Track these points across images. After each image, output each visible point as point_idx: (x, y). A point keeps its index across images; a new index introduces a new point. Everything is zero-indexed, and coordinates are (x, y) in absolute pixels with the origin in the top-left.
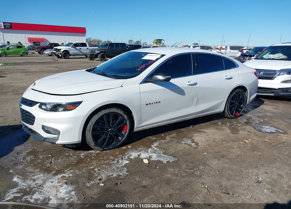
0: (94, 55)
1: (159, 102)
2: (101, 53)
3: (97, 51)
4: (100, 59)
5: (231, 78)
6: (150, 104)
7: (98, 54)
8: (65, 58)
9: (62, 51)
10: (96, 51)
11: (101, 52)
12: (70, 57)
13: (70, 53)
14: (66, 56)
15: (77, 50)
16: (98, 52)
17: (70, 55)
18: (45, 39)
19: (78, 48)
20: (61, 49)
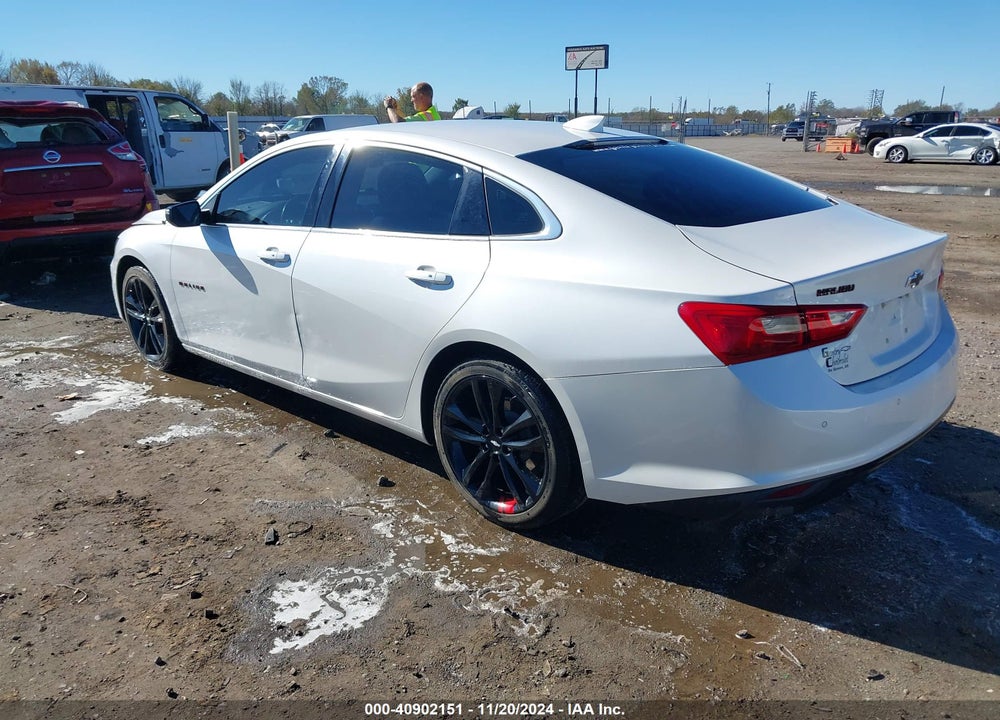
1: (203, 288)
5: (448, 283)
6: (186, 284)
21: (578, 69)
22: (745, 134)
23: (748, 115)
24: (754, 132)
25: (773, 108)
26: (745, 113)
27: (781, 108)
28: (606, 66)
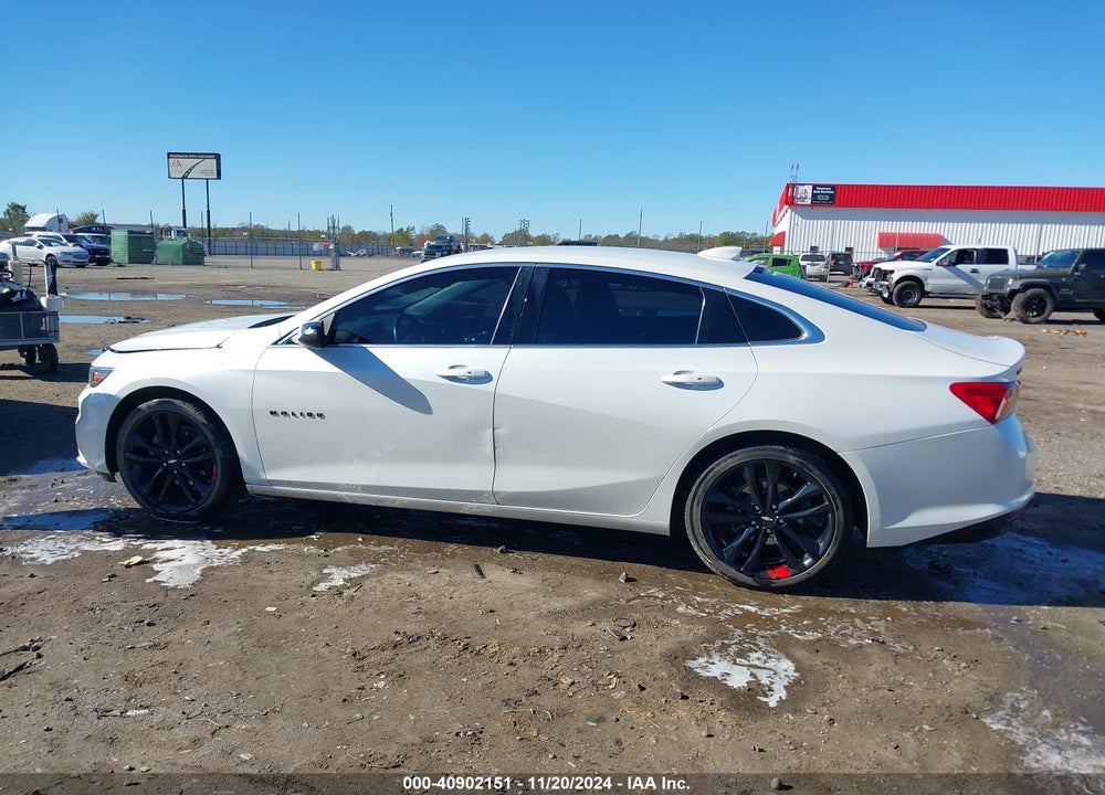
0: (995, 297)
1: (320, 415)
2: (1029, 292)
3: (1015, 279)
4: (1019, 313)
5: (718, 384)
6: (284, 413)
7: (1013, 293)
8: (902, 305)
9: (896, 277)
10: (1010, 283)
11: (1026, 287)
12: (924, 302)
13: (927, 289)
14: (909, 296)
15: (960, 275)
16: (1017, 285)
17: (925, 294)
18: (942, 237)
19: (965, 268)
20: (892, 272)
21: (184, 178)
22: (371, 255)
23: (364, 235)
24: (378, 253)
25: (396, 229)
26: (360, 233)
27: (401, 230)
28: (219, 176)
